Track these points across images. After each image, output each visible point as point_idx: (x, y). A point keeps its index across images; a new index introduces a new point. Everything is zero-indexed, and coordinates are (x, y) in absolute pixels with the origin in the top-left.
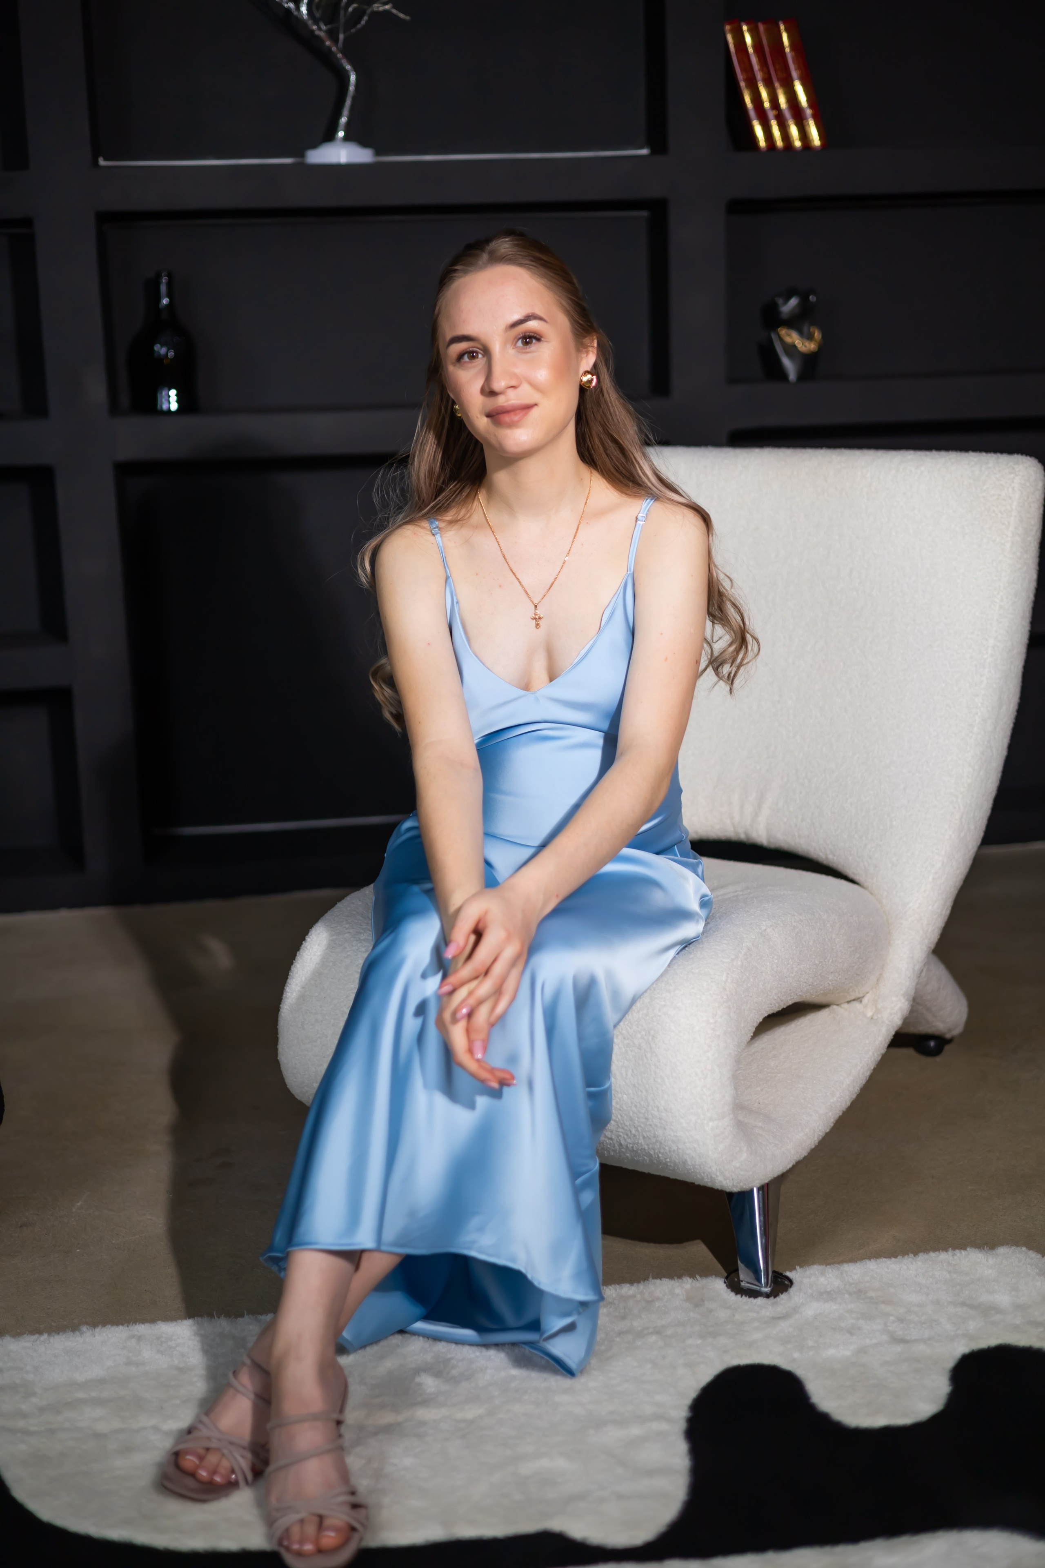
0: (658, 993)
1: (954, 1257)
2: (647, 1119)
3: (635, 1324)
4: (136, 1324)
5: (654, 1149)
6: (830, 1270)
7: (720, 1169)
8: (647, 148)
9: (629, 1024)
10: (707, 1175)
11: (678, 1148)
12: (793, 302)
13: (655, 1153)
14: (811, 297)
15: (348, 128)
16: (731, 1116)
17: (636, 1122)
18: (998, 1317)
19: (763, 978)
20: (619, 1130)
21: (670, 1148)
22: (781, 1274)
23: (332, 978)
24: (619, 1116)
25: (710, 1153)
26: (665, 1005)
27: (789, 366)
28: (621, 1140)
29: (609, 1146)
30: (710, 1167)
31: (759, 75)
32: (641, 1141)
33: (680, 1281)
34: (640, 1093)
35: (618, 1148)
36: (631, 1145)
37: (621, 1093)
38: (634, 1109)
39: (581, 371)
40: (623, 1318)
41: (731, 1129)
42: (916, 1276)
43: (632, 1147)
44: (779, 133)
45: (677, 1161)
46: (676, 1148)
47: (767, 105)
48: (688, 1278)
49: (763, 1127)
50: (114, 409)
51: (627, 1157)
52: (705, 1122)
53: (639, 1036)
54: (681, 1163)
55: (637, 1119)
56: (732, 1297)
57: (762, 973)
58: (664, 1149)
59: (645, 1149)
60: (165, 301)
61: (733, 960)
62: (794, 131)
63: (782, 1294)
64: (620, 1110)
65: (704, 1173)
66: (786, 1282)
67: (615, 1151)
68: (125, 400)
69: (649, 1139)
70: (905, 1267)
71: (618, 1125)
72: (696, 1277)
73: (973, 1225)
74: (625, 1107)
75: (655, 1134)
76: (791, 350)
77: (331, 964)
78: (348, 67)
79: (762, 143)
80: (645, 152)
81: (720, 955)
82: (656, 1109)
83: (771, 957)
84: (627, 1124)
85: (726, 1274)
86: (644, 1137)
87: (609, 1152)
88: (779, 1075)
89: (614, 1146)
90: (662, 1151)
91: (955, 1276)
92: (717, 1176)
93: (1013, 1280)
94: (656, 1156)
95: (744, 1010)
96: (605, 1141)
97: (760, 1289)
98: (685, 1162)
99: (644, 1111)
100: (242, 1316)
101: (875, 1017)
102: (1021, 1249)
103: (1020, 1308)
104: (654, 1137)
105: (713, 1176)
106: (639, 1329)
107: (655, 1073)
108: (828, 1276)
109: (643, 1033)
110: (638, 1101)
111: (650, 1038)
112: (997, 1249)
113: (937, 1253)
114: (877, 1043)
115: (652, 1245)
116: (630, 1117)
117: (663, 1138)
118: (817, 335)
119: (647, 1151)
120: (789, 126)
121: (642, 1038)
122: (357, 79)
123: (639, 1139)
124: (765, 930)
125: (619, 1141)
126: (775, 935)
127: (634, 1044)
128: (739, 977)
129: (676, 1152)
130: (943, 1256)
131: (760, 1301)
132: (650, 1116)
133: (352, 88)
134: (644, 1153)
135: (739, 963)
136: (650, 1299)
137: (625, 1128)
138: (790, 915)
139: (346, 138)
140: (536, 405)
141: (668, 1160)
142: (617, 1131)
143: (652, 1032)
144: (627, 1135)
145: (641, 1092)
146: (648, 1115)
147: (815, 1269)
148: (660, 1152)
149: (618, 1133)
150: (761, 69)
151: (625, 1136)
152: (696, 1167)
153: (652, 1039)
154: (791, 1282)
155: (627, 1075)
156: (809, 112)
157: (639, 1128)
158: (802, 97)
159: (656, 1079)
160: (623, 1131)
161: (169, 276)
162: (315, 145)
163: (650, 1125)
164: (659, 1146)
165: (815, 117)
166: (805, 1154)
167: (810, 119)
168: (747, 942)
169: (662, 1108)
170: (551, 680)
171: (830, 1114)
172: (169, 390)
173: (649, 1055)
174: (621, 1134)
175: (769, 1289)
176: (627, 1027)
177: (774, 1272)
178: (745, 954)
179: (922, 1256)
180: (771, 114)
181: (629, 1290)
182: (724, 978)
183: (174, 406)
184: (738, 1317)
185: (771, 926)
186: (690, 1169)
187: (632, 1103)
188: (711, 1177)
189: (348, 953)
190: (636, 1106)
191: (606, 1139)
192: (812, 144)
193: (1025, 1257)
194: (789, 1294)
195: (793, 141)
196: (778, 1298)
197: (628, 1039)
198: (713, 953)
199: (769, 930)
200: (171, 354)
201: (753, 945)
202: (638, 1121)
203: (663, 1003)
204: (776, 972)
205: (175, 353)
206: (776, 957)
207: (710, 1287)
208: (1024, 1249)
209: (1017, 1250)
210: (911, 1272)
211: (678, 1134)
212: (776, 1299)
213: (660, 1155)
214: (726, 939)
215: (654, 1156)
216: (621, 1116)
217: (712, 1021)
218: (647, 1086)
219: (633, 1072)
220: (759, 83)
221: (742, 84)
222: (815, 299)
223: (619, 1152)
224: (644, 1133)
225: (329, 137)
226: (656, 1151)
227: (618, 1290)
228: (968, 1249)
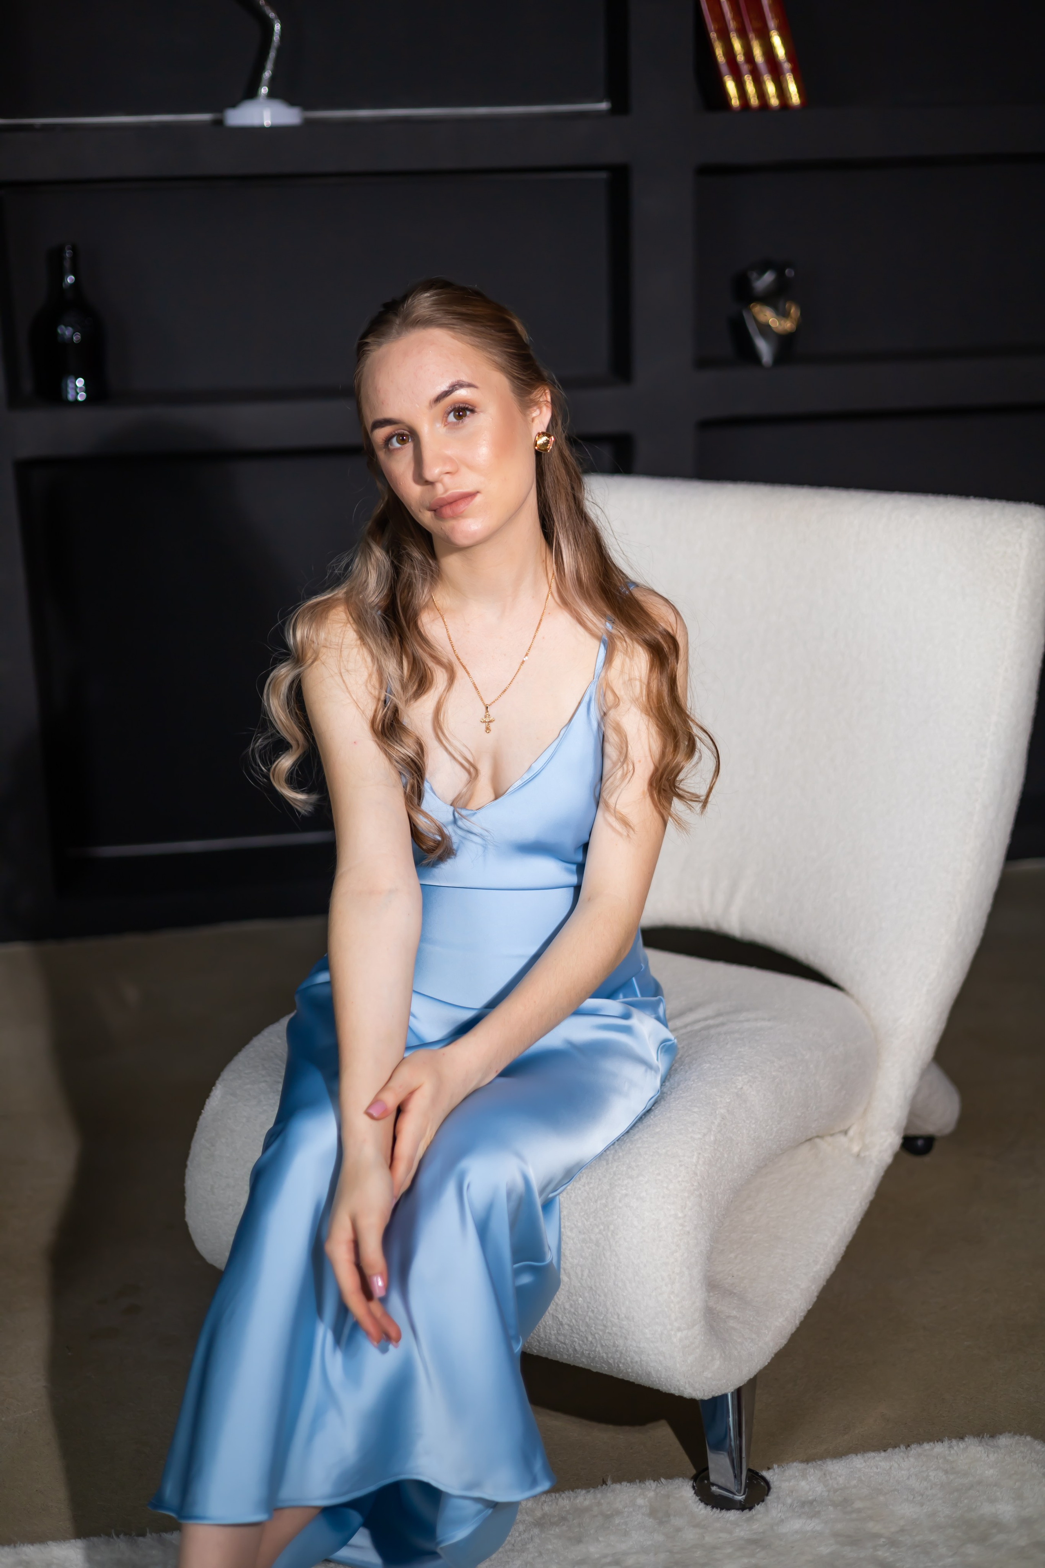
0: (619, 1179)
1: (950, 1451)
2: (605, 1326)
3: (592, 1549)
4: (24, 1545)
5: (614, 1359)
6: (812, 1471)
7: (689, 1382)
8: (607, 101)
9: (585, 1216)
10: (675, 1388)
11: (641, 1360)
12: (768, 278)
13: (614, 1362)
14: (787, 271)
15: (272, 84)
16: (703, 1323)
17: (593, 1328)
18: (1000, 1538)
19: (739, 1150)
20: (573, 1335)
21: (632, 1359)
22: (757, 1474)
23: (245, 1138)
24: (573, 1321)
25: (678, 1365)
26: (626, 1195)
27: (764, 348)
28: (576, 1345)
29: (562, 1350)
30: (678, 1381)
31: (732, 25)
32: (599, 1349)
33: (643, 1485)
34: (598, 1297)
35: (572, 1352)
36: (587, 1352)
37: (576, 1296)
38: (590, 1314)
39: (534, 433)
40: (579, 1541)
41: (703, 1338)
42: (908, 1478)
43: (589, 1354)
44: (754, 91)
45: (640, 1372)
46: (640, 1359)
47: (740, 58)
48: (652, 1482)
49: (738, 1316)
50: (15, 400)
51: (583, 1362)
52: (673, 1333)
53: (597, 1230)
54: (644, 1374)
55: (594, 1326)
56: (702, 1510)
57: (737, 1144)
58: (626, 1359)
59: (603, 1357)
60: (70, 279)
61: (705, 1135)
62: (771, 88)
63: (758, 1504)
64: (575, 1314)
65: (670, 1385)
66: (762, 1483)
67: (569, 1355)
68: (27, 385)
69: (608, 1347)
70: (896, 1465)
71: (572, 1330)
72: (661, 1481)
73: (971, 1399)
74: (580, 1312)
75: (614, 1343)
76: (765, 330)
77: (244, 1120)
78: (272, 15)
79: (735, 102)
80: (604, 106)
81: (690, 1130)
82: (616, 1317)
83: (748, 1122)
84: (583, 1329)
85: (694, 1472)
86: (602, 1346)
87: (562, 1355)
88: (755, 1236)
89: (568, 1351)
90: (623, 1361)
91: (952, 1477)
92: (685, 1389)
93: (1017, 1483)
94: (616, 1365)
95: (717, 1194)
96: (557, 1344)
97: (733, 1497)
98: (649, 1374)
99: (602, 1318)
100: (143, 1535)
101: (862, 1155)
102: (1025, 1438)
103: (1026, 1522)
104: (614, 1346)
105: (681, 1389)
106: (597, 1556)
107: (615, 1275)
108: (810, 1480)
109: (602, 1227)
110: (595, 1306)
111: (610, 1234)
112: (999, 1439)
113: (932, 1444)
114: (865, 1189)
115: (611, 1427)
116: (587, 1322)
117: (625, 1348)
118: (794, 311)
119: (605, 1360)
120: (765, 83)
121: (600, 1232)
122: (282, 28)
123: (596, 1347)
124: (742, 1088)
125: (573, 1346)
126: (752, 1093)
127: (590, 1239)
128: (712, 1156)
129: (639, 1363)
130: (939, 1448)
131: (733, 1515)
132: (609, 1324)
133: (276, 38)
134: (602, 1361)
135: (712, 1138)
136: (609, 1513)
137: (581, 1333)
138: (769, 1063)
139: (271, 95)
140: (478, 492)
141: (630, 1370)
142: (571, 1336)
143: (612, 1227)
144: (583, 1341)
145: (599, 1295)
146: (607, 1322)
147: (795, 1469)
148: (620, 1362)
149: (572, 1338)
150: (734, 18)
151: (581, 1342)
152: (662, 1380)
153: (612, 1234)
154: (767, 1483)
155: (582, 1275)
156: (787, 66)
157: (596, 1335)
158: (780, 51)
159: (616, 1283)
160: (578, 1337)
161: (74, 249)
162: (234, 104)
163: (610, 1333)
164: (619, 1356)
165: (795, 72)
166: (784, 1342)
167: (788, 74)
168: (720, 1108)
169: (623, 1316)
170: (496, 798)
171: (813, 1287)
172: (76, 379)
173: (608, 1254)
174: (576, 1339)
175: (744, 1496)
176: (583, 1219)
177: (749, 1470)
178: (719, 1125)
179: (915, 1449)
180: (745, 68)
181: (585, 1499)
182: (694, 1160)
183: (82, 397)
184: (708, 1539)
185: (748, 1082)
186: (655, 1381)
187: (588, 1307)
188: (679, 1390)
189: (264, 1108)
190: (593, 1311)
191: (559, 1343)
192: (790, 102)
193: (1030, 1452)
194: (766, 1504)
195: (769, 98)
196: (753, 1510)
197: (584, 1233)
198: (683, 1127)
199: (745, 1088)
200: (77, 338)
201: (728, 1111)
202: (595, 1329)
203: (624, 1192)
204: (754, 1139)
205: (82, 337)
206: (753, 1121)
207: (677, 1496)
208: (1029, 1439)
209: (1020, 1441)
210: (903, 1472)
211: (642, 1345)
212: (751, 1512)
213: (621, 1365)
214: (698, 1105)
215: (613, 1365)
216: (576, 1321)
217: (680, 1215)
218: (606, 1290)
219: (589, 1272)
220: (731, 33)
221: (713, 35)
222: (793, 274)
223: (573, 1356)
224: (602, 1341)
225: (251, 94)
226: (616, 1361)
227: (572, 1500)
228: (966, 1439)
